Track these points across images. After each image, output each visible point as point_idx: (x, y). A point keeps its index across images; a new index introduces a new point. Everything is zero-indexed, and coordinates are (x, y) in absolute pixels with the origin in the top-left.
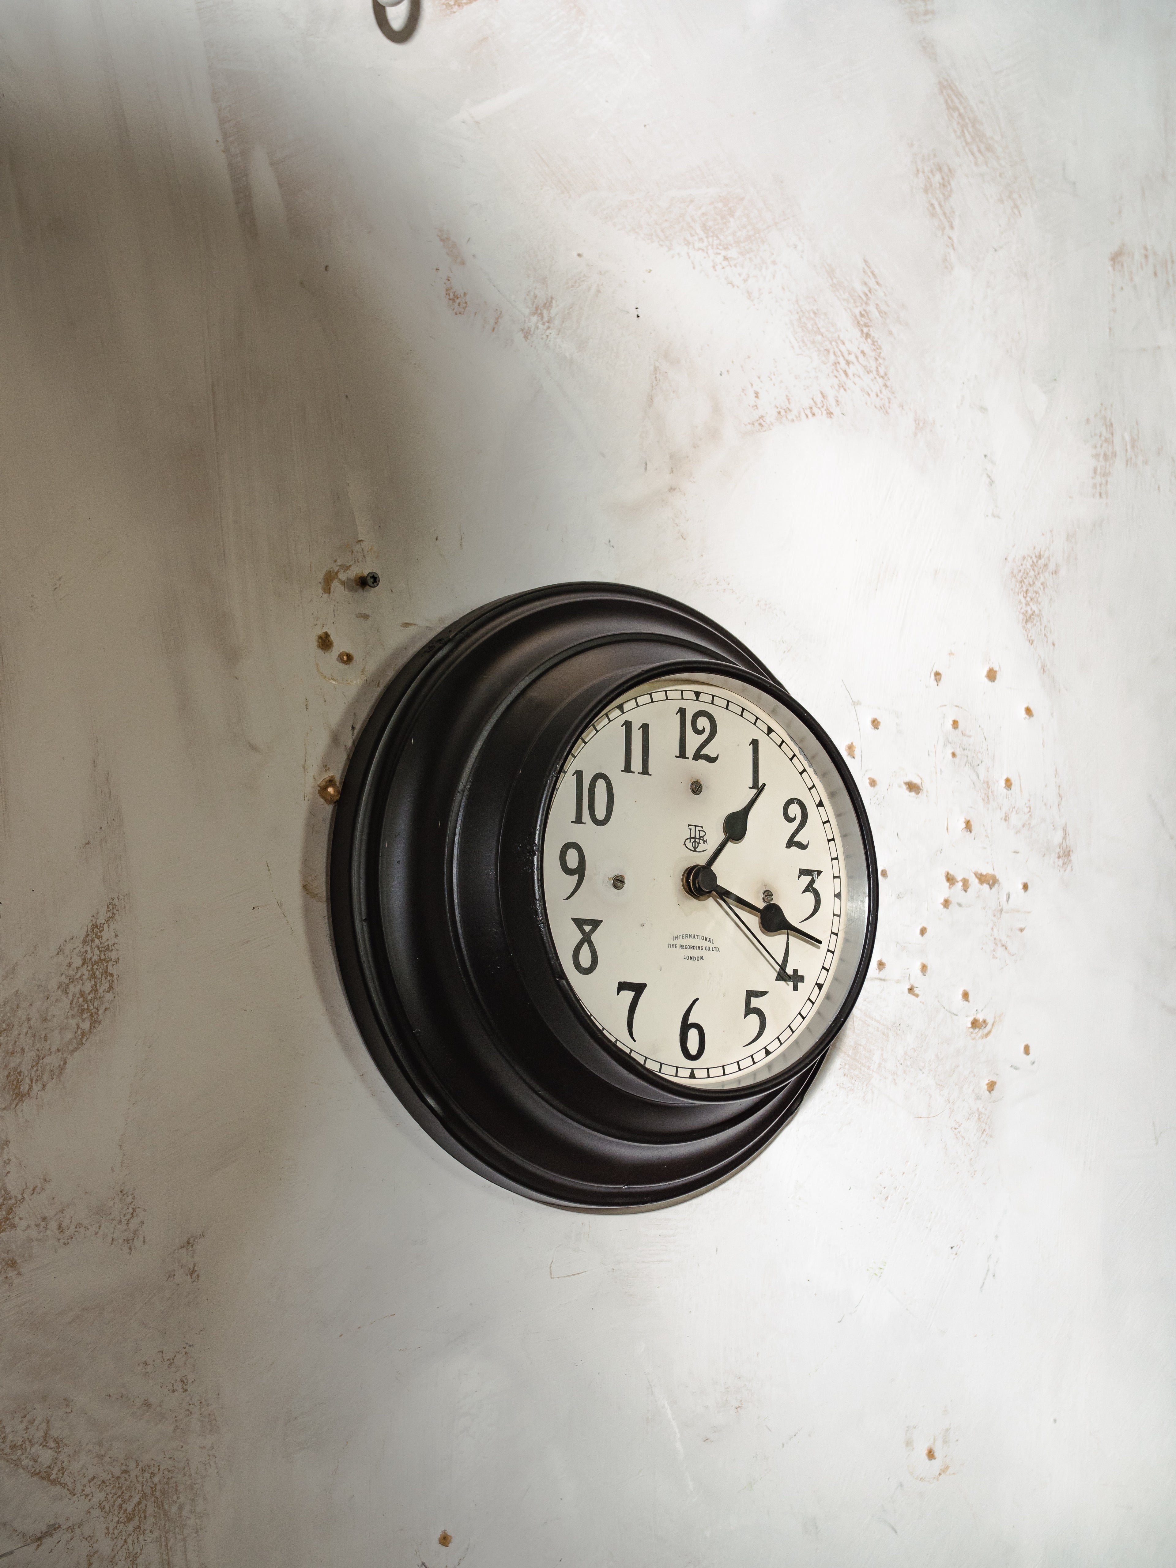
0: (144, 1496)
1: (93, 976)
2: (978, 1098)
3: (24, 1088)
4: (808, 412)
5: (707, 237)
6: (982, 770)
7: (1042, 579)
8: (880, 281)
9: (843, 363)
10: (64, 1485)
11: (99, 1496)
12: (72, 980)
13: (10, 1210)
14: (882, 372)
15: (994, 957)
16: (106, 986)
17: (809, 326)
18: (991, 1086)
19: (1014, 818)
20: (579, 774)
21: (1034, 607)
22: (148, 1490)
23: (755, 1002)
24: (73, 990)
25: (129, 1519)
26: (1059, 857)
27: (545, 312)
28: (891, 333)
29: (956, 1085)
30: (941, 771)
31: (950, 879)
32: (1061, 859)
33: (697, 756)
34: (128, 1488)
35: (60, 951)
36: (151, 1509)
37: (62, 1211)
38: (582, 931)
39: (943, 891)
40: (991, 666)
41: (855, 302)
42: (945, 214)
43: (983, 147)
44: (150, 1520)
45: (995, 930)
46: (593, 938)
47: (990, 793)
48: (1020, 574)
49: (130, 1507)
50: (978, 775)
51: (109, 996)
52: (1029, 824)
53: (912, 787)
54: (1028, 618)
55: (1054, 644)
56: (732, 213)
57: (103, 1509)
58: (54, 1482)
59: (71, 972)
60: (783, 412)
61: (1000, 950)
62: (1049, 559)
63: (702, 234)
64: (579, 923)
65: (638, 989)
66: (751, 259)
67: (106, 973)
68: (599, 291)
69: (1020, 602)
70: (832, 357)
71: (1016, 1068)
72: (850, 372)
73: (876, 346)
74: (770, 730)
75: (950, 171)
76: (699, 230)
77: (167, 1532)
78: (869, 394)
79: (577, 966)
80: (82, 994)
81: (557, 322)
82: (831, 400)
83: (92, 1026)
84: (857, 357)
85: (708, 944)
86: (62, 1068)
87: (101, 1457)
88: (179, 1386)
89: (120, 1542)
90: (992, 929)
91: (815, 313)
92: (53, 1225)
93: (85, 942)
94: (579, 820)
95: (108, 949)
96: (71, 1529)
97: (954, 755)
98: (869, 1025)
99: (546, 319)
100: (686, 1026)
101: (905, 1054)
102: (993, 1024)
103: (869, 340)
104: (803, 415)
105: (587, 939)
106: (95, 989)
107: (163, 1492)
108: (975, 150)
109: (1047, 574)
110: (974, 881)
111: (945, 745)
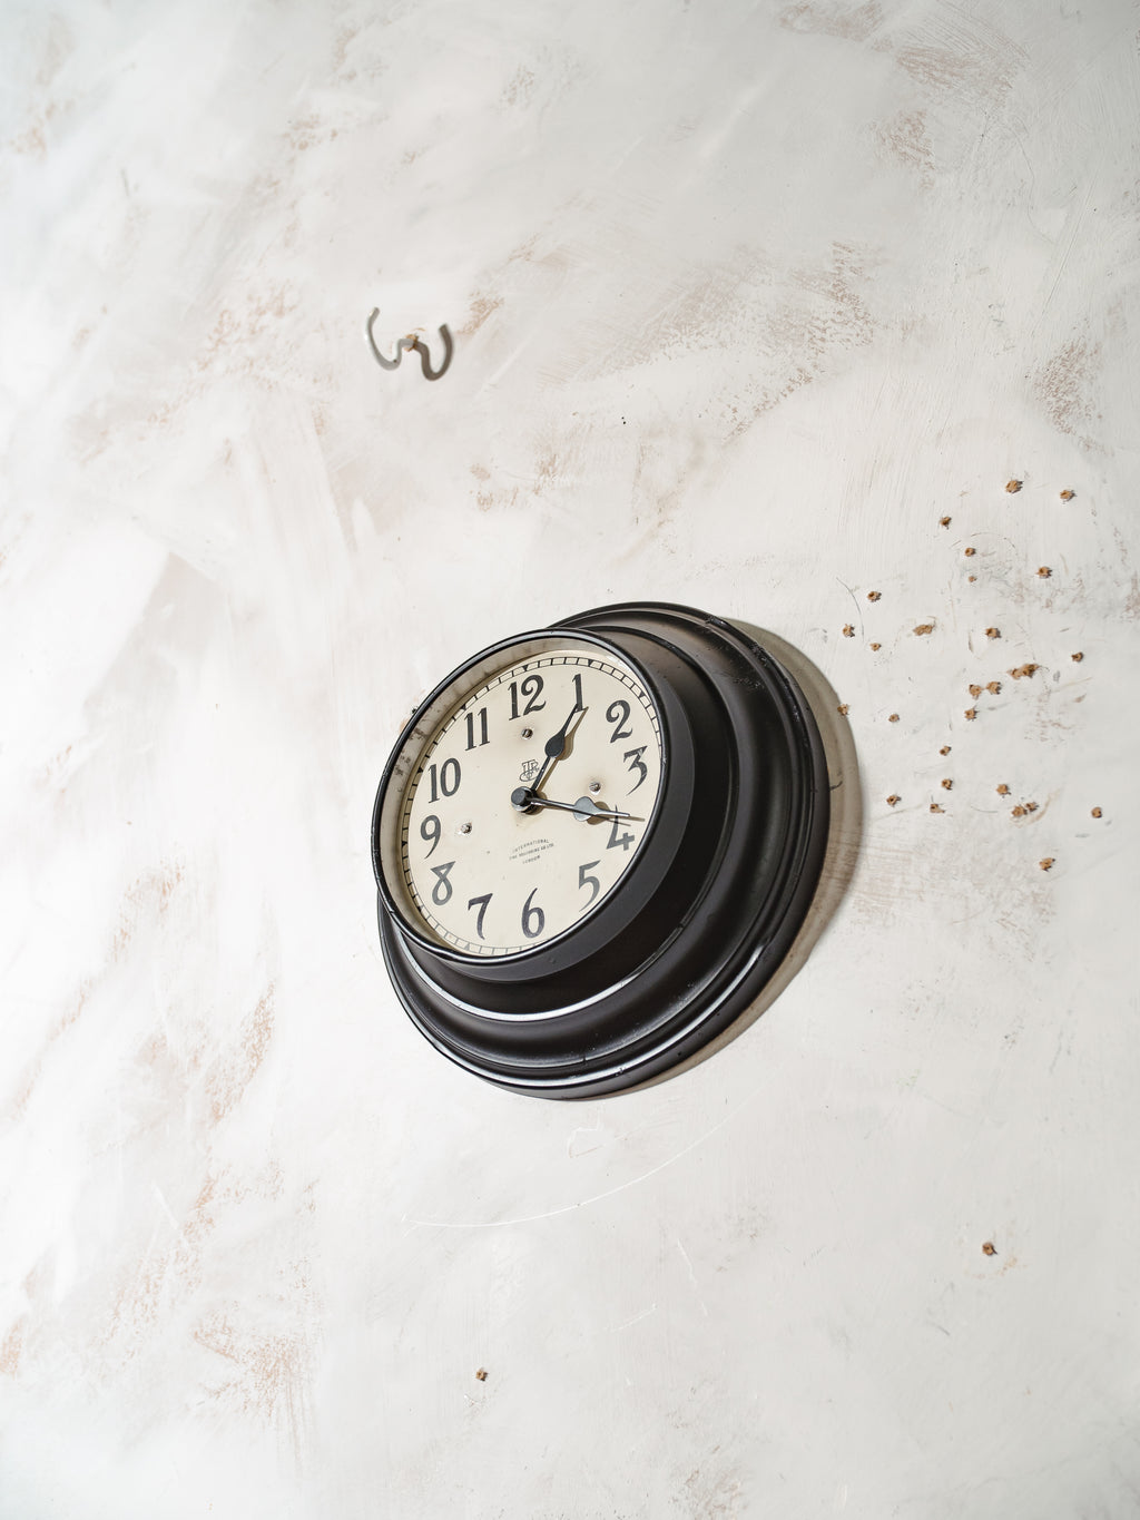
0: (278, 1361)
1: (260, 1033)
2: (1031, 880)
3: (221, 1113)
4: (787, 392)
5: (681, 331)
6: (1012, 577)
7: (1077, 367)
8: (852, 248)
9: (818, 334)
10: (233, 1357)
11: (252, 1362)
12: (248, 1039)
13: (211, 1188)
14: (861, 314)
15: (1043, 740)
16: (266, 1035)
17: (782, 329)
18: (1047, 866)
19: (1059, 601)
20: (433, 768)
21: (1070, 398)
22: (280, 1356)
23: (588, 873)
24: (249, 1045)
25: (269, 1376)
26: (1128, 609)
27: (551, 469)
28: (869, 278)
29: (1001, 877)
30: (959, 600)
31: (975, 691)
32: (1131, 611)
33: (527, 711)
34: (269, 1356)
35: (243, 1023)
36: (282, 1370)
37: (238, 1183)
38: (439, 875)
39: (970, 703)
40: (1015, 478)
41: (827, 281)
42: (918, 150)
43: (956, 70)
44: (280, 1377)
45: (1042, 713)
46: (448, 877)
47: (1024, 591)
48: (1047, 380)
49: (269, 1368)
50: (1006, 582)
51: (267, 1042)
52: (1082, 597)
53: (924, 630)
54: (1060, 412)
55: (1100, 417)
56: (701, 300)
57: (253, 1370)
58: (227, 1356)
59: (247, 1035)
60: (761, 408)
61: (1051, 731)
62: (1085, 345)
63: (676, 332)
64: (435, 870)
65: (485, 900)
66: (721, 320)
67: (267, 1028)
68: (592, 426)
69: (1049, 403)
70: (807, 336)
71: (1083, 836)
72: (827, 336)
73: (854, 300)
74: (590, 661)
75: (920, 114)
76: (672, 331)
77: (291, 1384)
78: (848, 340)
79: (436, 900)
80: (253, 1046)
81: (560, 469)
82: (809, 368)
83: (258, 1064)
84: (833, 321)
85: (544, 844)
86: (241, 1095)
87: (254, 1336)
88: (300, 1284)
89: (263, 1392)
90: (1038, 714)
91: (786, 316)
92: (233, 1193)
93: (256, 1013)
94: (434, 798)
95: (268, 1013)
96: (235, 1385)
97: (972, 579)
98: (885, 858)
99: (551, 471)
100: (527, 912)
101: (933, 869)
102: (1047, 805)
103: (845, 300)
104: (781, 397)
105: (444, 879)
106: (260, 1040)
107: (289, 1357)
108: (947, 77)
109: (1083, 360)
110: (1008, 681)
111: (962, 575)
